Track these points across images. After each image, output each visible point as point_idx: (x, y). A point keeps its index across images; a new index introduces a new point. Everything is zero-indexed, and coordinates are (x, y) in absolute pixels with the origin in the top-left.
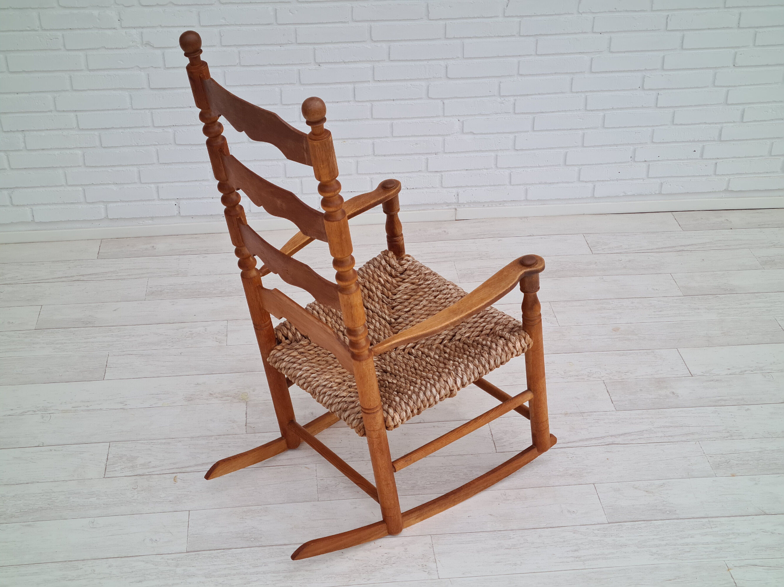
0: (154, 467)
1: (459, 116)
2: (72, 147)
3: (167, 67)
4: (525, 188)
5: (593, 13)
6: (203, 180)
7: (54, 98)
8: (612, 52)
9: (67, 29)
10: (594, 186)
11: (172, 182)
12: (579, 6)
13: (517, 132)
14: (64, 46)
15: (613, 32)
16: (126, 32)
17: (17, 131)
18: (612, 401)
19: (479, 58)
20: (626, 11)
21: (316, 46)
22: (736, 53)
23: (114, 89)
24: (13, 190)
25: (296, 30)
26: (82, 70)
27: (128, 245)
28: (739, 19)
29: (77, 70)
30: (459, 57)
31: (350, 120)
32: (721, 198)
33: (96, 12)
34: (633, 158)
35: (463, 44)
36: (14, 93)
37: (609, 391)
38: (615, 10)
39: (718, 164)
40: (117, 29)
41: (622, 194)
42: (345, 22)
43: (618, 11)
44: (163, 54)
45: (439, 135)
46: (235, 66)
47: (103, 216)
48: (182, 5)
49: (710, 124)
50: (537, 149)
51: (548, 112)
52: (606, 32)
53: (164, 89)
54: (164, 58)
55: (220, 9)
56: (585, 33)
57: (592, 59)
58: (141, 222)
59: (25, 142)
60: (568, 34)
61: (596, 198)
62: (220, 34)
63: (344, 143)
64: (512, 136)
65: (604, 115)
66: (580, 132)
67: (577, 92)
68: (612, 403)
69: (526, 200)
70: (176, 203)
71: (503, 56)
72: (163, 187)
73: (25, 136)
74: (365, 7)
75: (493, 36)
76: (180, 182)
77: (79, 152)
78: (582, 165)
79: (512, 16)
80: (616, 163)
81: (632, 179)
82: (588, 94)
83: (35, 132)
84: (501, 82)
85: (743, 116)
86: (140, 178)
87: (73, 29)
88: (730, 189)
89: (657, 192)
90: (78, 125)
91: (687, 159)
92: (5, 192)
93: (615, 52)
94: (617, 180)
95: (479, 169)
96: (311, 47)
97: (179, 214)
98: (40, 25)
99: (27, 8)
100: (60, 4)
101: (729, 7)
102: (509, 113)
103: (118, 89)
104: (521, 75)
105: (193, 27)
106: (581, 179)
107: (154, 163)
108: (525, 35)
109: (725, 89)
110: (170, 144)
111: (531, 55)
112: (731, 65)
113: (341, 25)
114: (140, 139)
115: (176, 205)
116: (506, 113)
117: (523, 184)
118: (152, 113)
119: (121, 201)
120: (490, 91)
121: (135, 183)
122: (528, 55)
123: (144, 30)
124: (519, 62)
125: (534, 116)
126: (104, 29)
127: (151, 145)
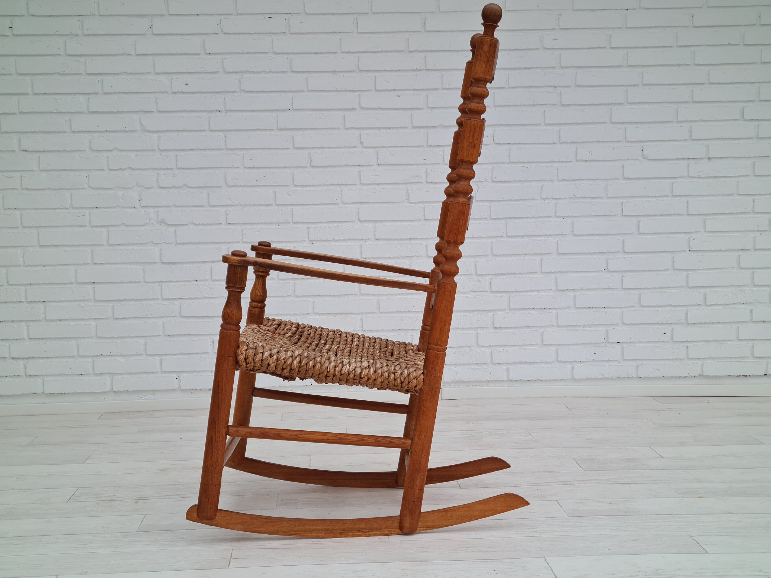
0: (117, 497)
2: (87, 318)
3: (178, 242)
4: (506, 367)
5: (554, 199)
6: (204, 353)
7: (76, 271)
8: (575, 235)
9: (93, 208)
10: (572, 367)
12: (541, 192)
13: (495, 310)
14: (90, 223)
15: (575, 217)
16: (144, 211)
17: (40, 302)
18: (580, 467)
20: (584, 198)
21: (309, 226)
22: (690, 238)
23: (130, 263)
24: (28, 360)
25: (292, 210)
26: (103, 245)
28: (688, 207)
29: (99, 245)
31: (340, 296)
32: (698, 384)
33: (120, 193)
34: (606, 339)
36: (41, 265)
37: (579, 463)
38: (574, 197)
39: (689, 347)
40: (136, 209)
41: (600, 377)
42: (335, 204)
43: (577, 198)
44: (176, 231)
46: (238, 242)
47: (108, 388)
48: (195, 187)
49: (675, 306)
50: (515, 327)
51: (522, 291)
52: (568, 217)
53: (174, 263)
54: (176, 235)
55: (227, 191)
56: (549, 217)
57: (558, 241)
58: (144, 397)
59: (45, 313)
60: (533, 217)
61: (575, 380)
62: (226, 213)
64: (490, 314)
65: (575, 296)
66: (554, 312)
67: (547, 273)
69: (509, 380)
70: (177, 377)
71: (477, 237)
72: (166, 359)
73: (46, 307)
74: (353, 191)
76: (182, 354)
77: (93, 323)
78: (559, 345)
79: (483, 201)
80: (591, 344)
81: (608, 361)
82: (558, 275)
83: (55, 304)
84: (476, 262)
85: (705, 299)
86: (145, 350)
87: (99, 207)
88: (704, 374)
89: (634, 376)
90: (94, 296)
91: (659, 342)
92: (21, 362)
93: (578, 235)
94: (594, 361)
95: (463, 347)
96: (305, 226)
97: (179, 388)
98: (72, 204)
99: (62, 189)
100: (90, 185)
101: (676, 196)
102: (486, 291)
103: (133, 263)
104: (495, 255)
105: (203, 206)
106: (559, 360)
107: (160, 335)
108: (496, 217)
109: (685, 273)
110: (176, 316)
111: (502, 236)
112: (687, 250)
113: (332, 206)
114: (148, 311)
115: (177, 378)
116: (483, 291)
117: (504, 363)
118: (162, 286)
119: (127, 373)
120: (468, 270)
121: (141, 355)
122: (499, 237)
123: (161, 209)
124: (492, 243)
125: (510, 295)
126: (126, 207)
127: (159, 317)
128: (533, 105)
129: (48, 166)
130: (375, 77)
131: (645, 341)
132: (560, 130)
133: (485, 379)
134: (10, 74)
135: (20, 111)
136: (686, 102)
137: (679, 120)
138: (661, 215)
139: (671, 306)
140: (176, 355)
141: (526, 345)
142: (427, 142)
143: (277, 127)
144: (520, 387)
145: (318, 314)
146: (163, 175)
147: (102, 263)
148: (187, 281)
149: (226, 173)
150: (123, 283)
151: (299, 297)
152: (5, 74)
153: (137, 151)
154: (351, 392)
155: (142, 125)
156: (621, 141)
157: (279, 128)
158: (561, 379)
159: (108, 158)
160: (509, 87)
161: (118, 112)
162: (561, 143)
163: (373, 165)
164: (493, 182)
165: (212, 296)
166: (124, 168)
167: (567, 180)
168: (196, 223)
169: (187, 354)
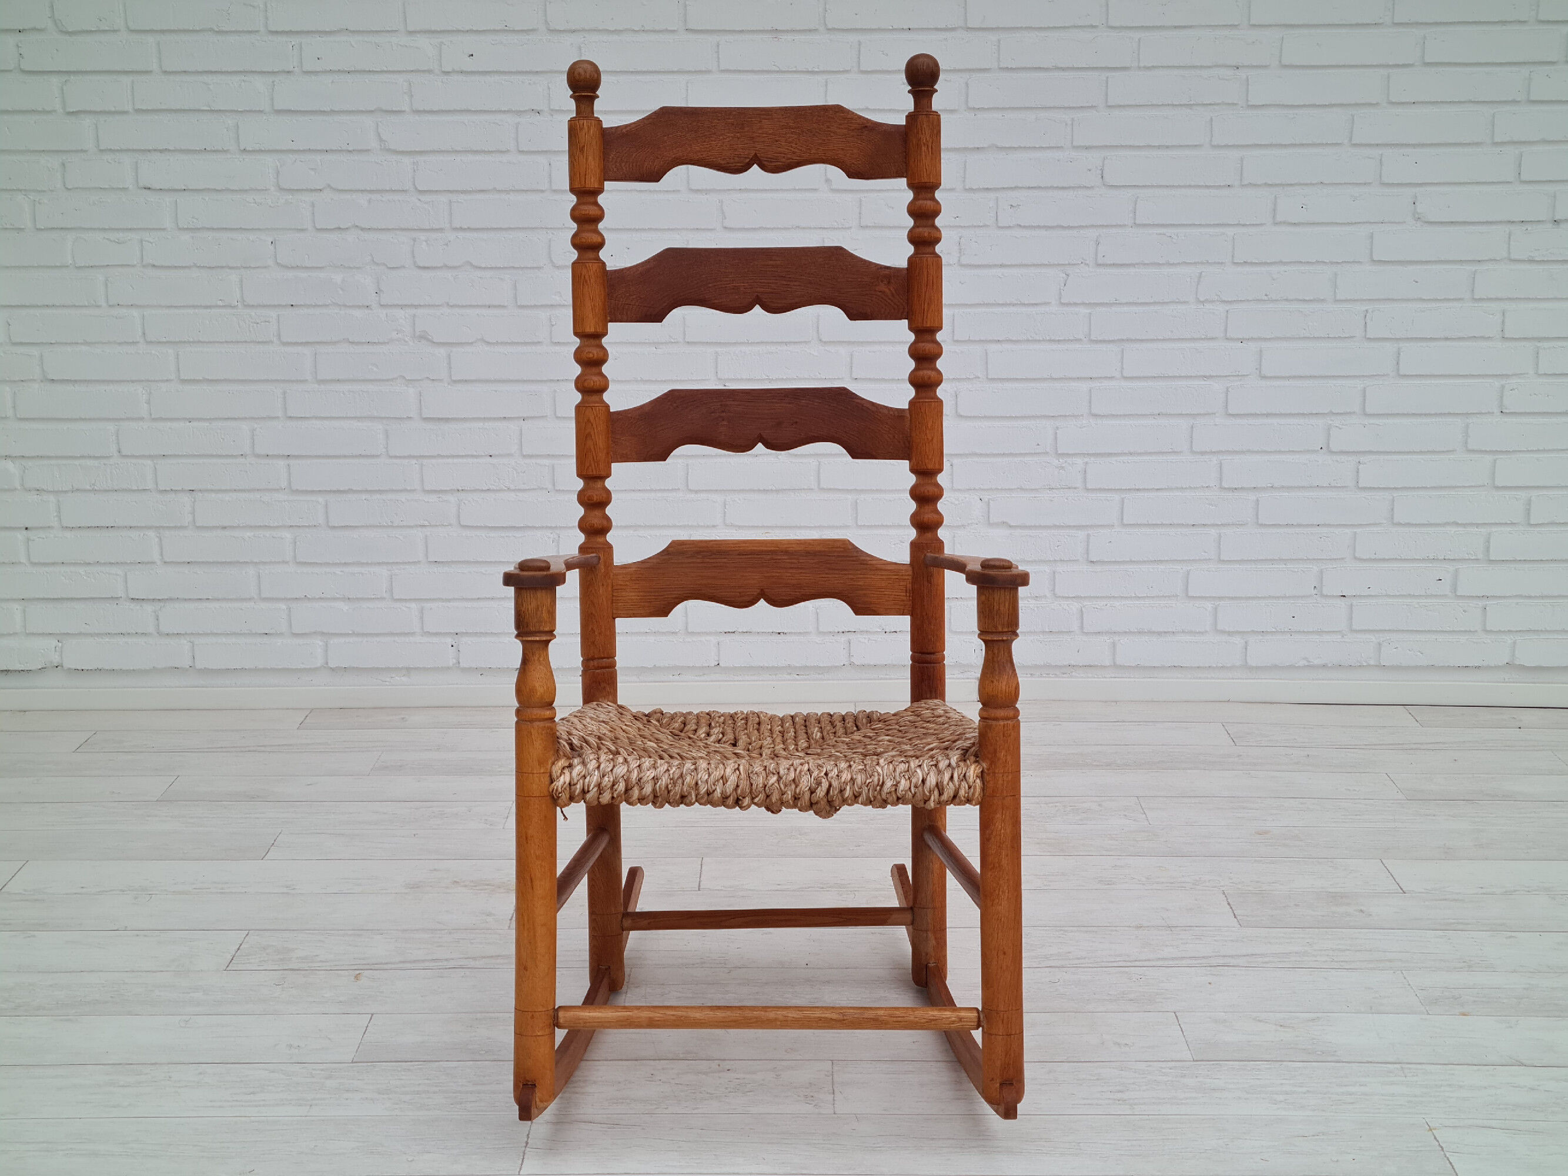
0: (321, 961)
1: (981, 489)
2: (276, 524)
3: (453, 379)
4: (1111, 640)
5: (1224, 302)
7: (253, 431)
8: (1264, 377)
9: (285, 306)
10: (1245, 642)
12: (1197, 288)
13: (1092, 527)
14: (279, 336)
15: (1265, 339)
16: (387, 314)
17: (183, 491)
18: (1235, 915)
19: (1016, 380)
20: (1287, 300)
21: (719, 349)
22: (1503, 387)
23: (358, 419)
24: (162, 604)
25: (684, 318)
26: (305, 381)
27: (358, 716)
28: (1503, 322)
29: (297, 381)
30: (979, 378)
31: (778, 491)
32: (1503, 683)
33: (338, 278)
34: (1319, 588)
35: (987, 353)
36: (185, 419)
37: (1231, 903)
39: (1487, 608)
40: (371, 309)
41: (1302, 663)
43: (1273, 301)
44: (449, 356)
47: (319, 662)
48: (487, 268)
49: (1464, 525)
50: (1131, 562)
51: (1149, 490)
52: (1252, 339)
53: (447, 420)
54: (449, 363)
56: (1212, 339)
57: (1227, 389)
58: (388, 679)
59: (193, 513)
60: (1179, 340)
61: (1251, 668)
62: (551, 322)
64: (1081, 534)
65: (1258, 500)
66: (1213, 531)
67: (1203, 453)
68: (1235, 917)
69: (1115, 666)
70: (453, 643)
71: (1061, 379)
72: (431, 609)
73: (195, 501)
75: (1041, 339)
76: (463, 599)
77: (287, 535)
78: (1220, 598)
79: (1075, 304)
80: (1285, 597)
81: (1320, 633)
82: (1224, 458)
83: (213, 495)
84: (1057, 428)
85: (1528, 512)
86: (391, 590)
87: (297, 306)
88: (1517, 662)
89: (1372, 663)
90: (290, 483)
91: (1427, 596)
92: (149, 608)
93: (1271, 378)
94: (1291, 632)
96: (710, 350)
97: (457, 665)
98: (242, 297)
99: (222, 267)
100: (279, 261)
101: (1481, 300)
102: (1075, 488)
103: (365, 418)
104: (1096, 416)
105: (504, 307)
106: (1219, 628)
107: (419, 562)
108: (1100, 338)
109: (1489, 458)
110: (450, 525)
112: (1497, 411)
114: (396, 514)
115: (452, 646)
116: (1070, 488)
117: (1107, 633)
118: (422, 465)
119: (355, 634)
120: (1038, 445)
121: (383, 599)
122: (1106, 378)
123: (419, 312)
124: (1090, 390)
125: (1123, 496)
126: (350, 307)
127: (417, 526)
128: (1189, 106)
129: (195, 221)
130: (860, 43)
131: (1398, 594)
132: (1242, 160)
133: (1066, 663)
134: (115, 31)
135: (136, 108)
136: (1515, 102)
137: (1496, 140)
138: (1447, 339)
139: (1456, 524)
140: (449, 600)
141: (1153, 597)
142: (964, 181)
144: (1136, 680)
145: (733, 526)
146: (424, 243)
147: (305, 417)
148: (473, 456)
149: (550, 241)
150: (345, 457)
151: (696, 492)
152: (104, 31)
153: (371, 191)
154: (797, 680)
155: (381, 140)
156: (1370, 183)
158: (1221, 665)
159: (313, 205)
160: (1139, 68)
161: (333, 112)
162: (1243, 186)
163: (850, 228)
164: (1098, 265)
165: (523, 487)
166: (346, 227)
167: (1252, 264)
168: (491, 341)
169: (473, 600)
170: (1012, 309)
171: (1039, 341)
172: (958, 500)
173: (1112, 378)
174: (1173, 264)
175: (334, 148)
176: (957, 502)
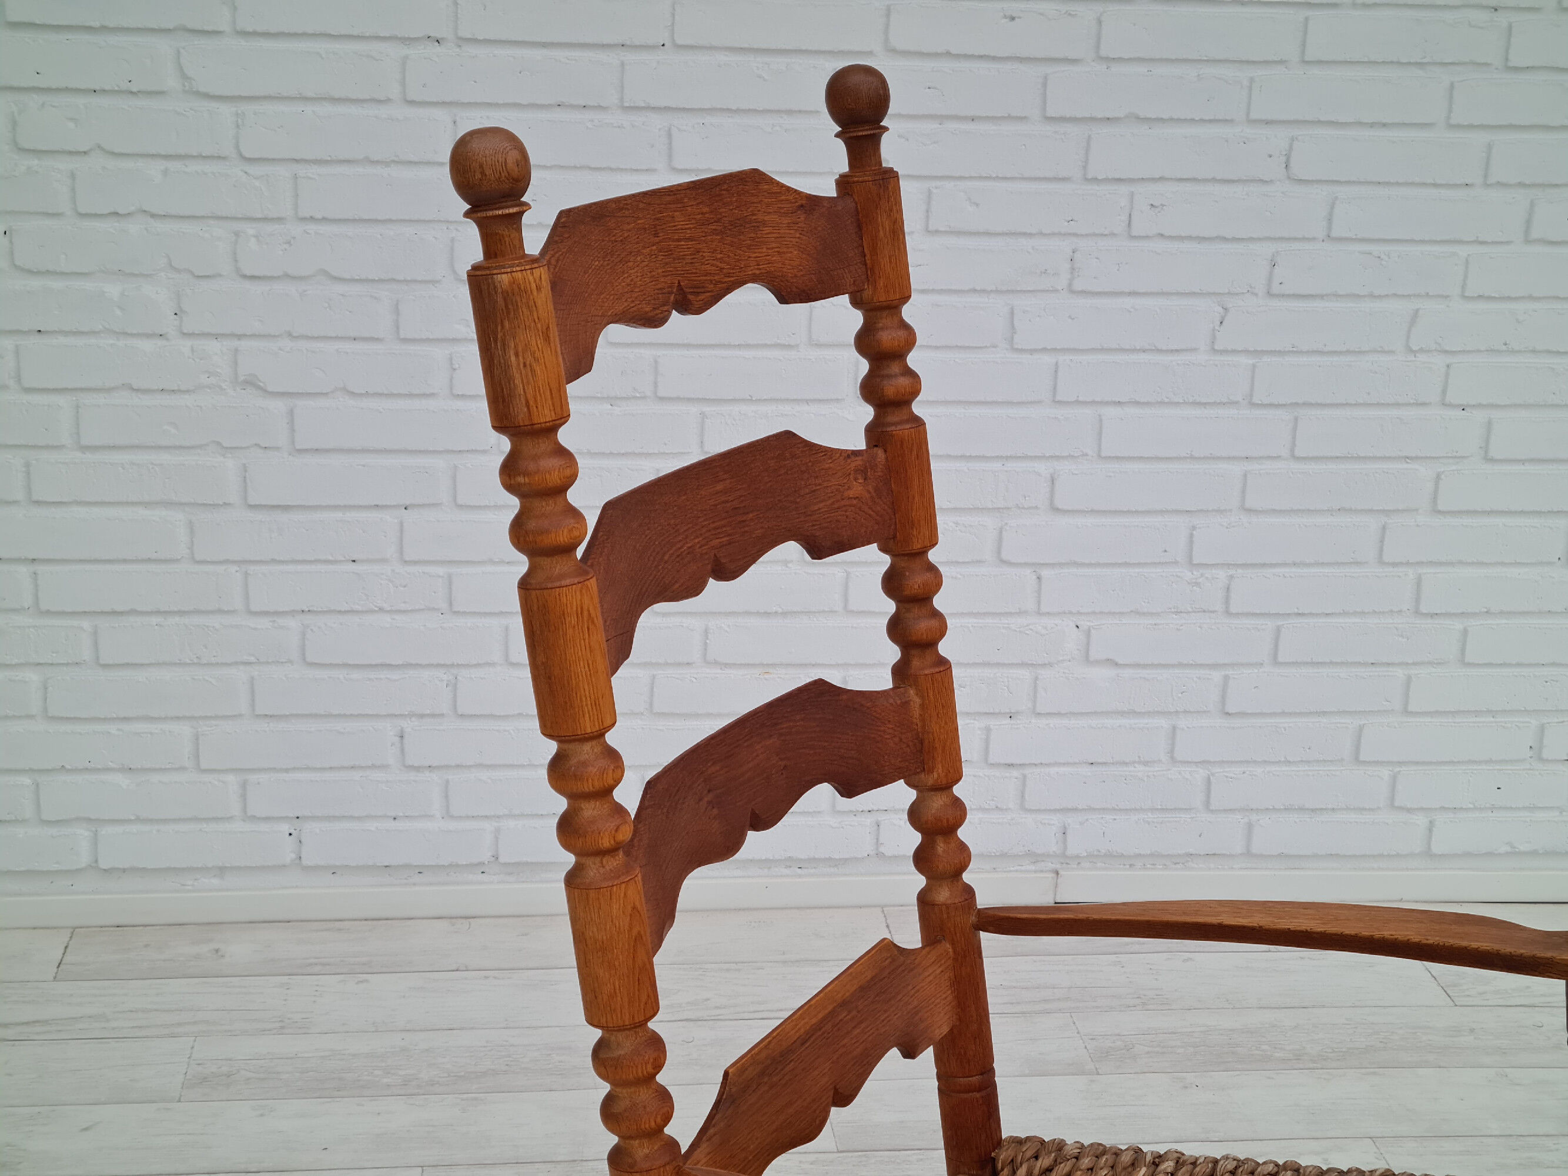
1: (1079, 613)
2: (15, 661)
3: (298, 447)
4: (1246, 820)
5: (1446, 352)
6: (373, 767)
8: (1493, 460)
9: (28, 332)
10: (1431, 822)
11: (287, 770)
12: (1409, 331)
13: (1232, 665)
14: (19, 378)
15: (1497, 407)
16: (192, 347)
19: (1140, 459)
20: (1534, 351)
21: (707, 409)
23: (146, 504)
25: (656, 362)
26: (60, 447)
27: (146, 946)
29: (47, 447)
30: (1087, 455)
31: (785, 614)
33: (113, 290)
34: (1537, 751)
35: (1101, 420)
38: (1504, 348)
40: (167, 339)
41: (1503, 849)
42: (789, 347)
43: (1513, 352)
45: (1023, 665)
46: (484, 452)
47: (84, 860)
48: (353, 280)
50: (1283, 714)
51: (1317, 615)
52: (1480, 406)
53: (286, 508)
54: (291, 422)
55: (454, 296)
56: (1423, 404)
57: (1438, 477)
60: (1378, 405)
61: (1434, 856)
62: (452, 364)
63: (766, 676)
64: (1217, 676)
65: (1465, 632)
66: (1400, 673)
67: (1395, 565)
69: (1248, 854)
70: (292, 831)
71: (1205, 458)
72: (259, 783)
75: (1181, 401)
76: (308, 769)
77: (33, 677)
78: (1400, 763)
79: (1234, 352)
80: (1490, 761)
81: (1533, 809)
82: (1425, 571)
84: (1194, 528)
86: (196, 757)
87: (47, 332)
90: (37, 600)
93: (1499, 461)
94: (1493, 808)
95: (1126, 764)
96: (694, 409)
97: (297, 861)
100: (17, 263)
102: (1213, 612)
103: (157, 503)
104: (1250, 511)
105: (378, 340)
106: (1396, 803)
107: (240, 715)
108: (1266, 402)
110: (290, 662)
111: (1279, 457)
113: (777, 353)
114: (205, 647)
115: (290, 834)
116: (1204, 611)
117: (1241, 810)
118: (246, 574)
119: (139, 820)
120: (1165, 551)
121: (182, 769)
122: (1269, 458)
123: (244, 344)
124: (1245, 476)
125: (1280, 623)
126: (132, 335)
127: (236, 663)
128: (1420, 65)
132: (1490, 147)
133: (1182, 851)
141: (1311, 763)
142: (1085, 168)
143: (622, 99)
144: (1277, 874)
145: (716, 663)
146: (253, 240)
147: (61, 503)
148: (326, 562)
149: (453, 240)
150: (124, 561)
153: (167, 157)
154: (800, 876)
155: (184, 77)
157: (626, 104)
159: (73, 176)
161: (104, 29)
162: (1487, 185)
164: (1270, 294)
165: (403, 607)
166: (126, 212)
167: (1490, 298)
168: (356, 391)
169: (323, 769)
170: (1142, 357)
171: (1178, 403)
172: (1046, 628)
173: (1278, 458)
174: (1380, 297)
175: (107, 88)
176: (1044, 632)
